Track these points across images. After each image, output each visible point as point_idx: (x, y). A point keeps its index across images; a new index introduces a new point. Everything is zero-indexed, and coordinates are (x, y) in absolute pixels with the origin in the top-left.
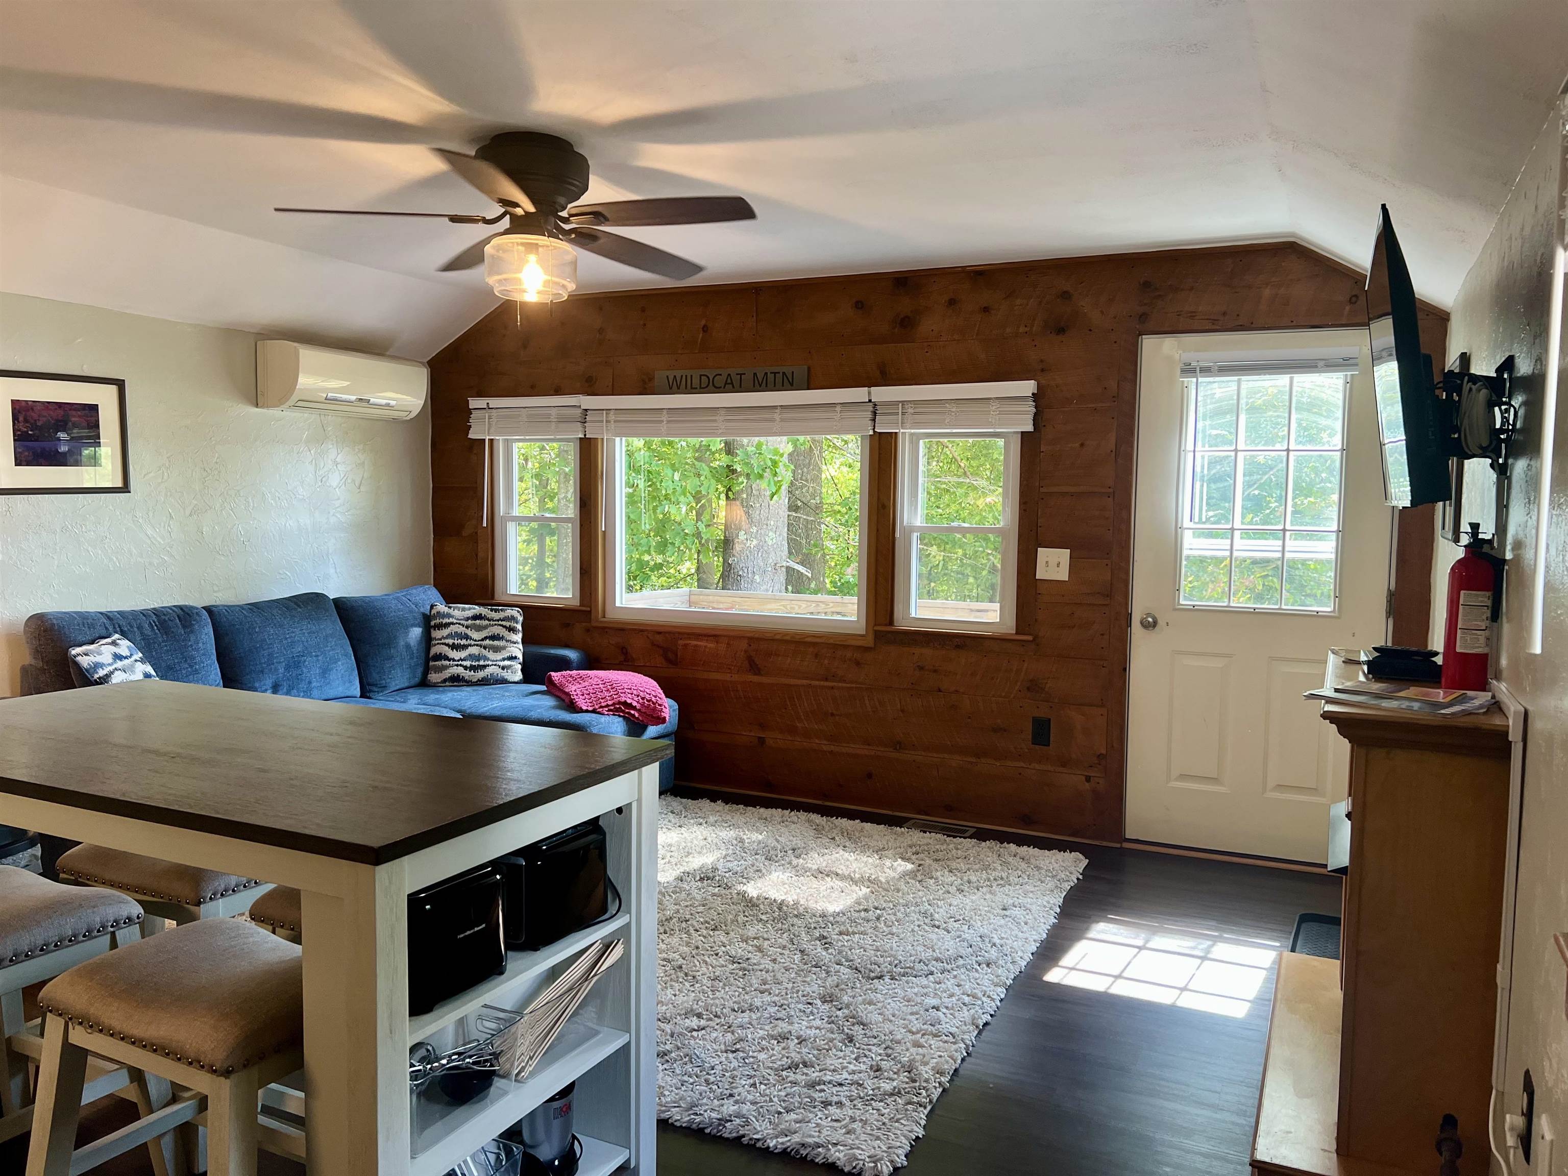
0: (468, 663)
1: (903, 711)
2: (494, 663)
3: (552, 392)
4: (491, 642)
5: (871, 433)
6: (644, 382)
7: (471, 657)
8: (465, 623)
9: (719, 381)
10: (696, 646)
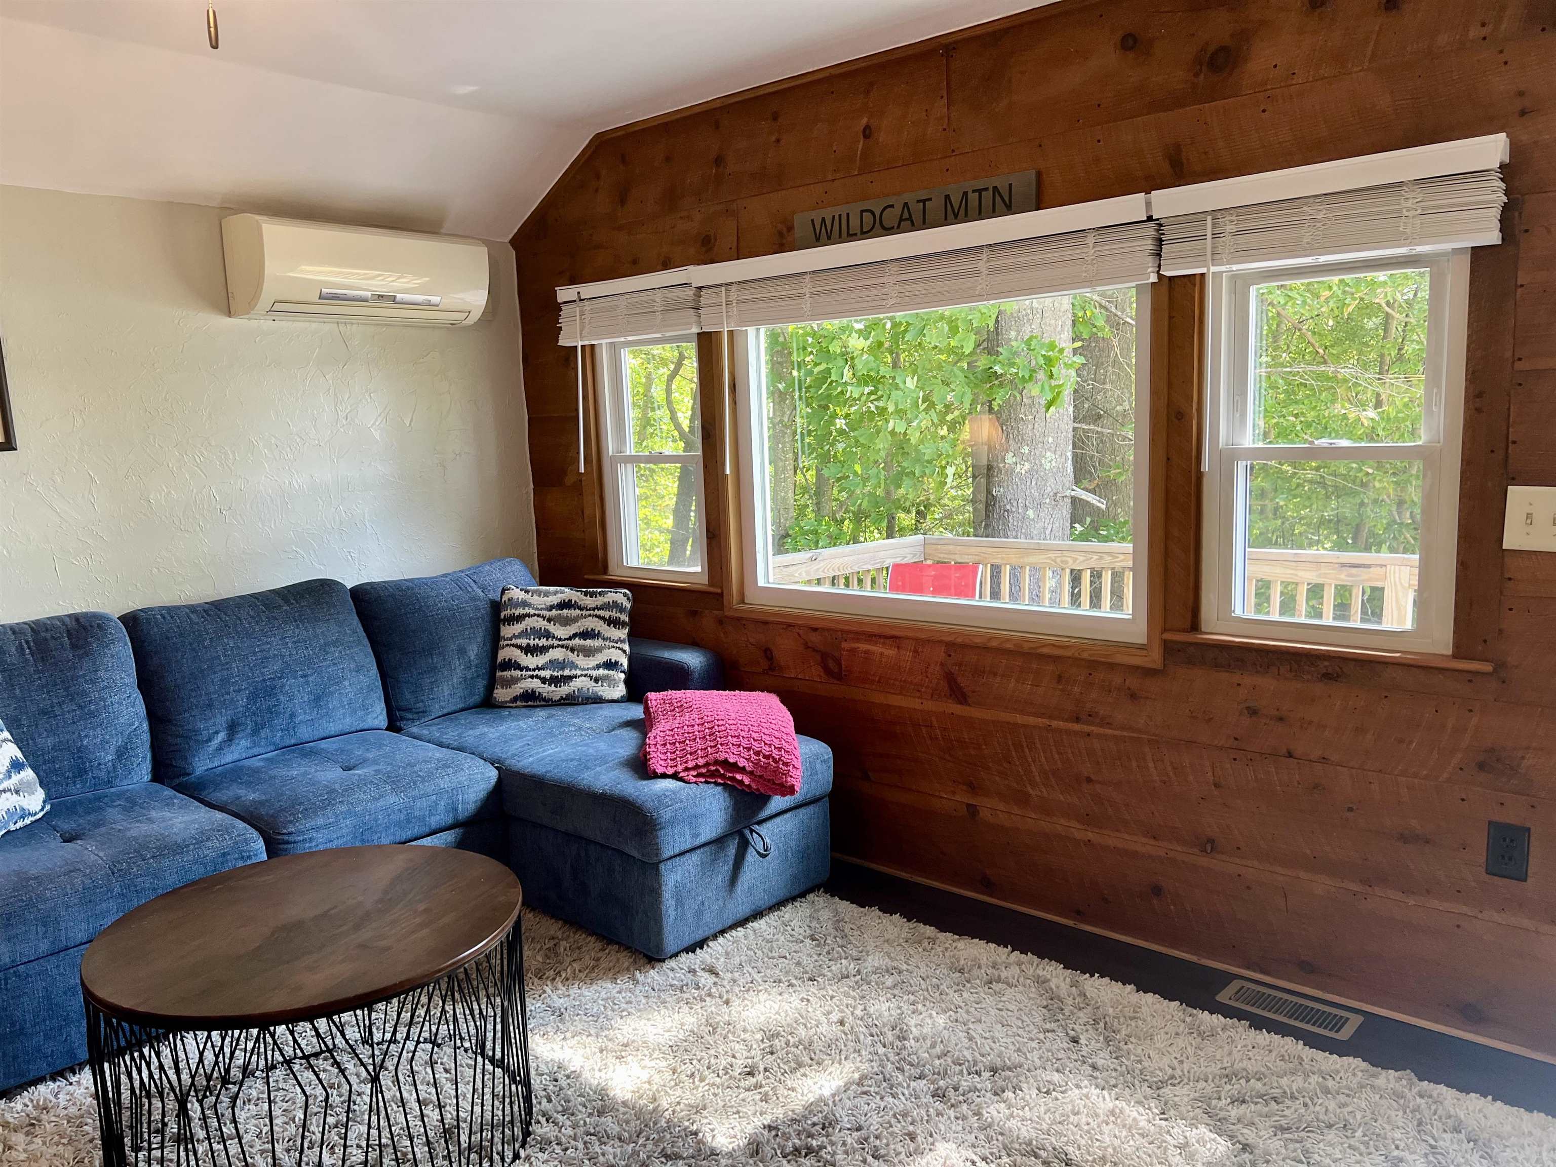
0: (546, 674)
1: (1216, 785)
2: (584, 673)
3: (659, 267)
4: (582, 642)
5: (1153, 278)
6: (781, 234)
7: (553, 664)
8: (547, 614)
9: (890, 218)
10: (867, 652)
